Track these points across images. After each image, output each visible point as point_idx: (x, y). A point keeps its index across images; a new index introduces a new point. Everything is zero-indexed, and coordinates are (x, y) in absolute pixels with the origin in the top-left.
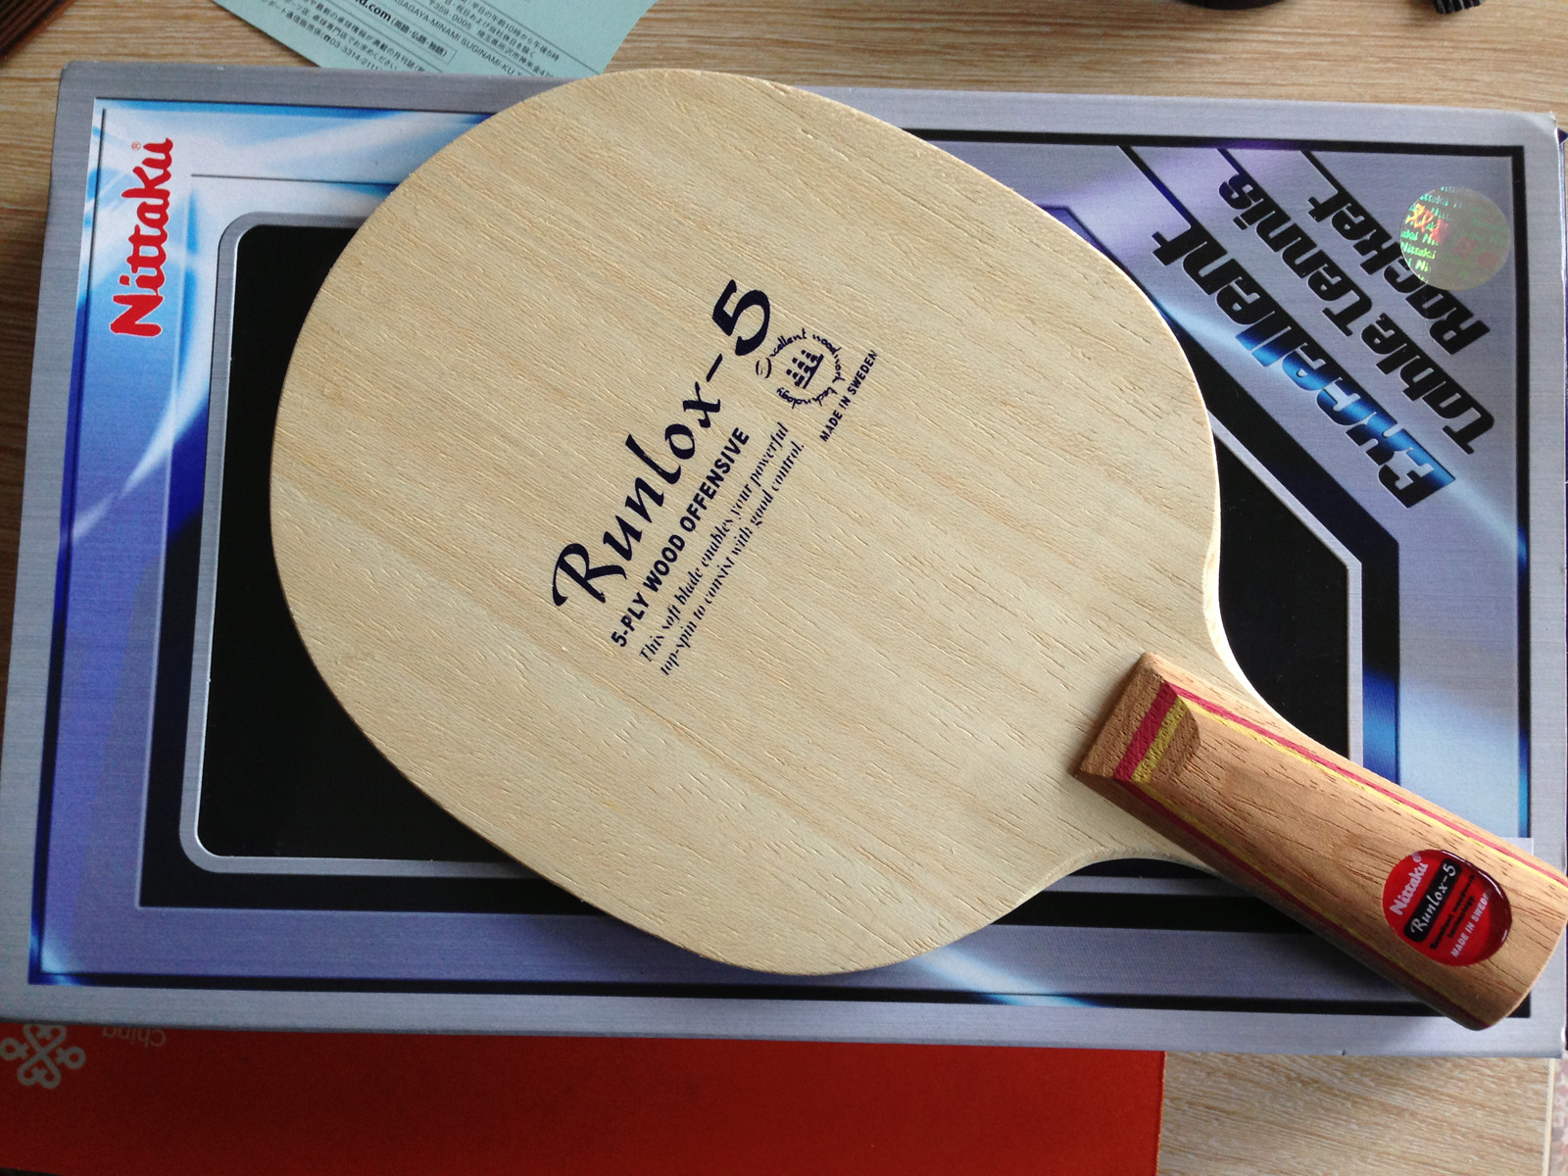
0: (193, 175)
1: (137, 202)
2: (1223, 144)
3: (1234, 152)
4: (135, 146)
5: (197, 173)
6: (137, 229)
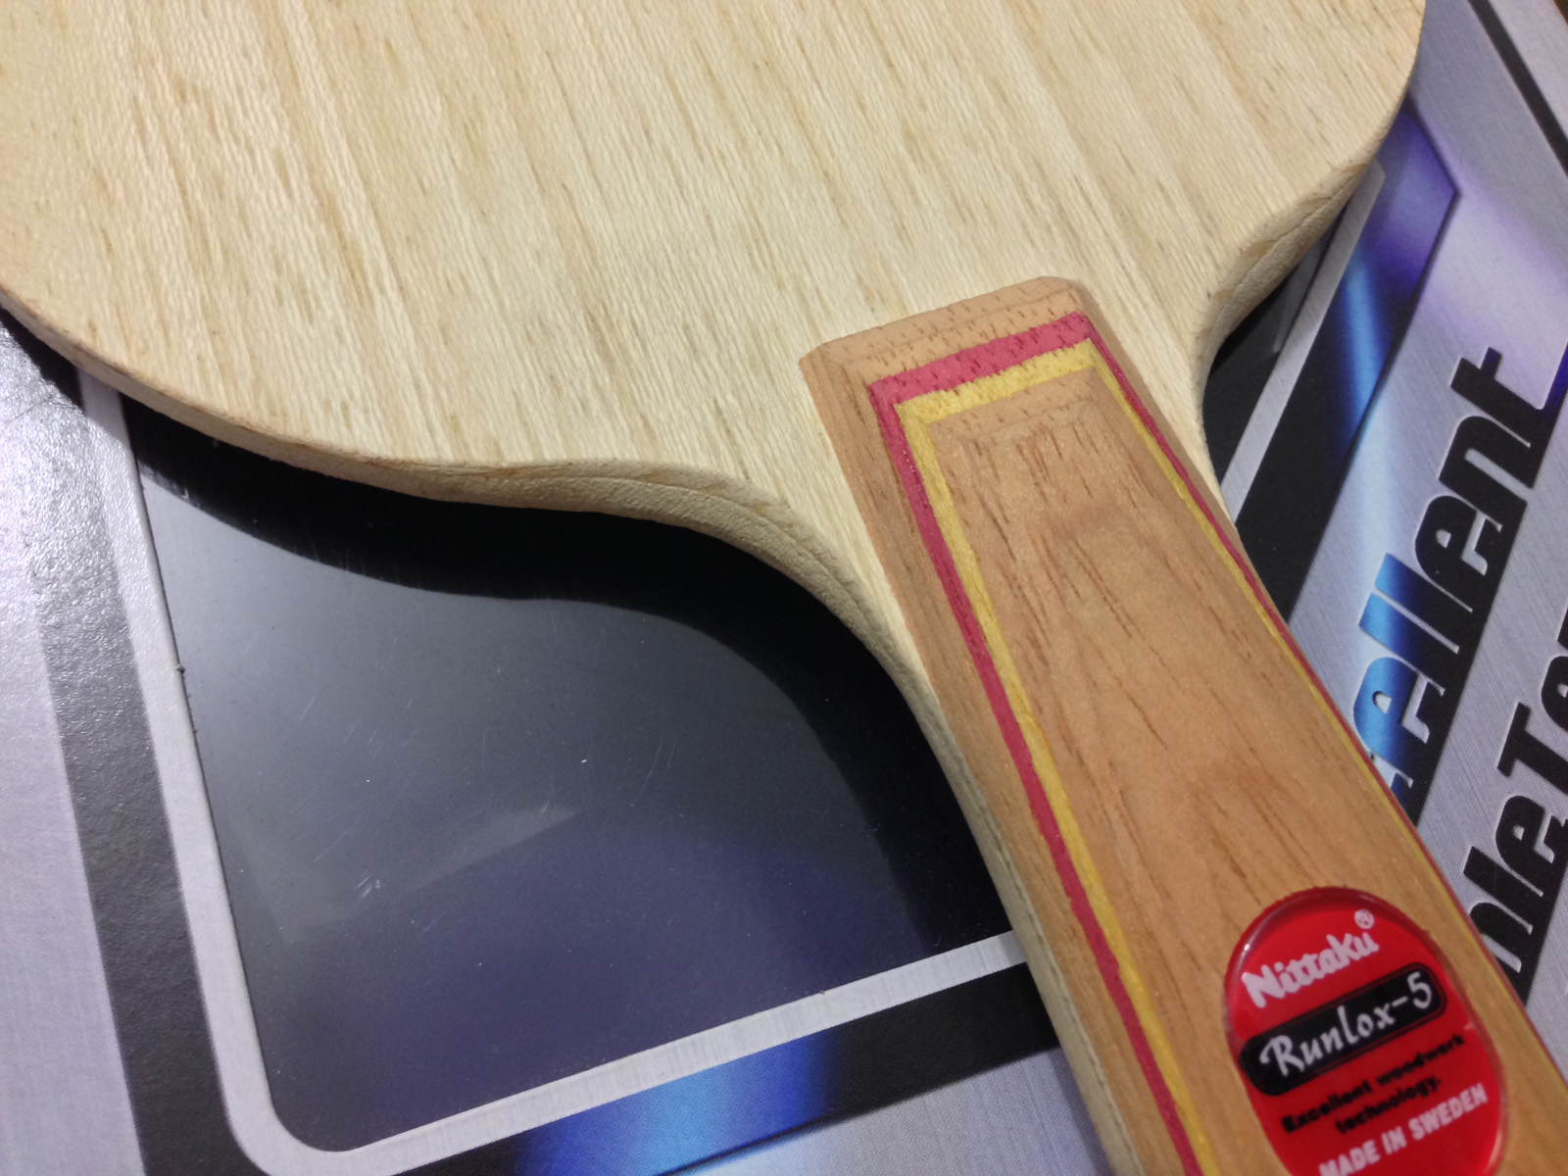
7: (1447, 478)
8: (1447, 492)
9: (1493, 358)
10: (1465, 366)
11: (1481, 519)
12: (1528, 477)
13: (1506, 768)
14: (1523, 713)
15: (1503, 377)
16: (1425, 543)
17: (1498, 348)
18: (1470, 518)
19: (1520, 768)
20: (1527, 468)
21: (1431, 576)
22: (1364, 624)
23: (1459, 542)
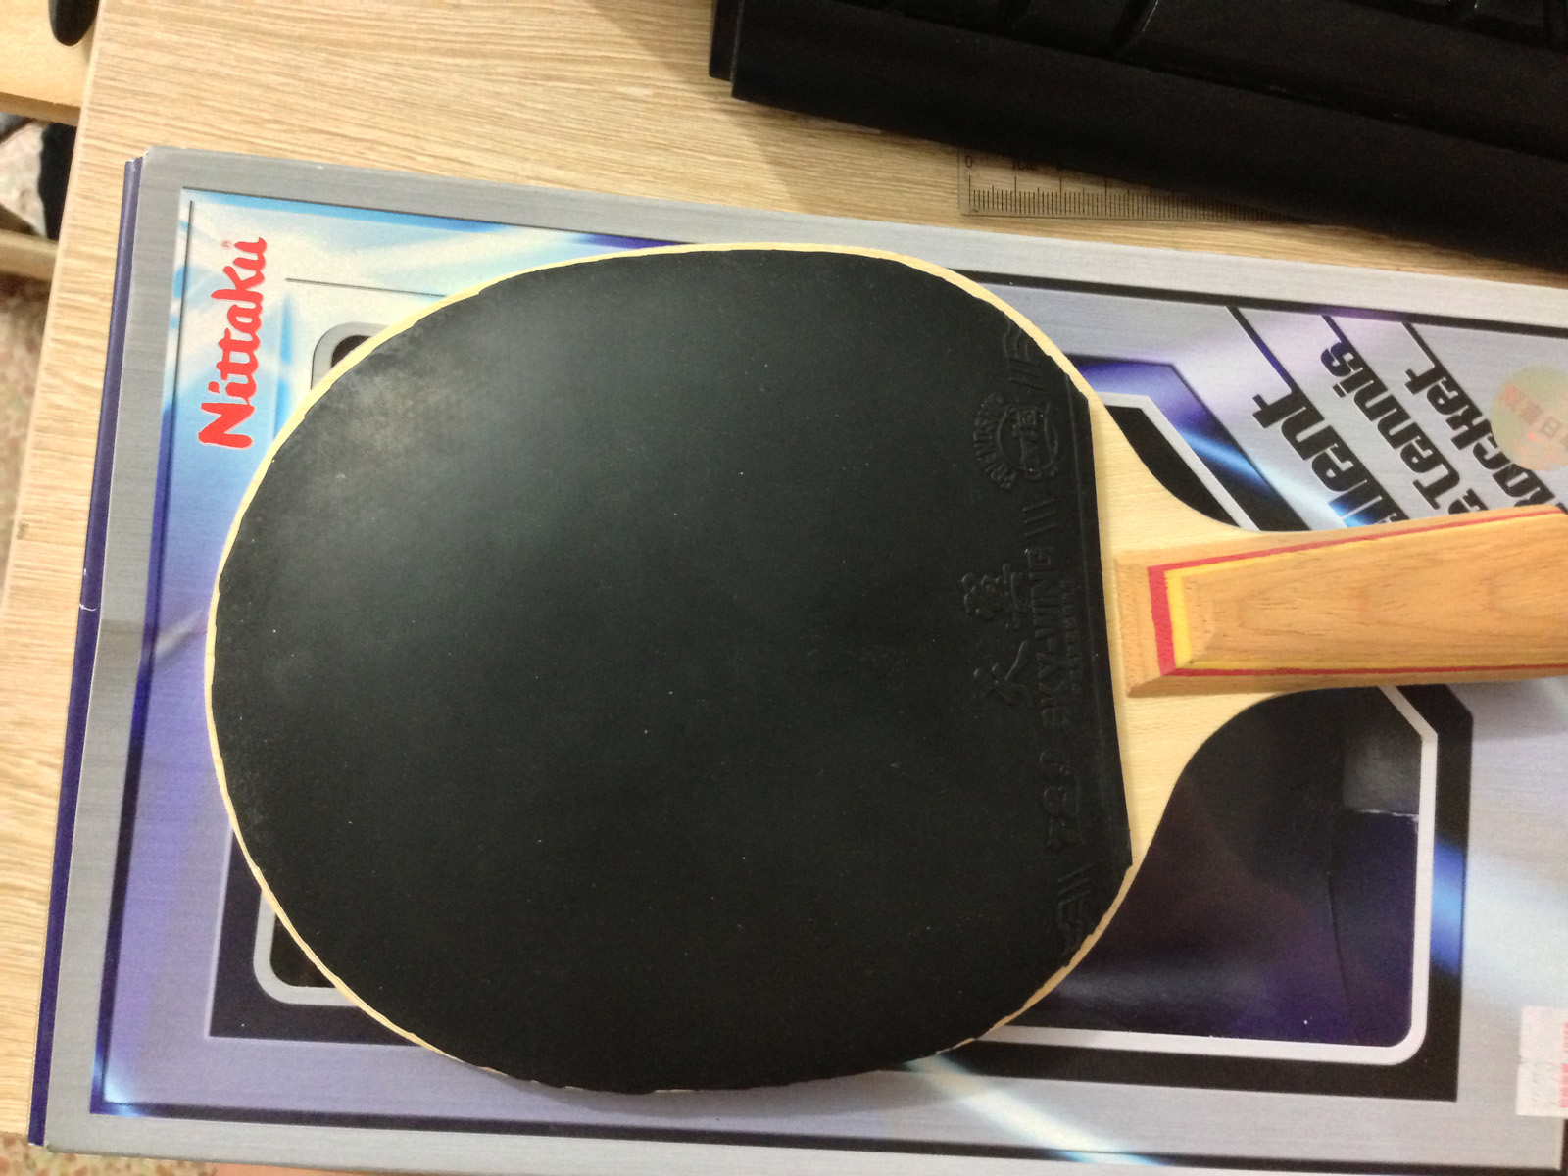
0: (289, 280)
1: (228, 304)
2: (1327, 311)
3: (1338, 320)
4: (225, 244)
5: (292, 277)
6: (227, 332)
7: (1305, 456)
8: (1311, 460)
9: (1259, 399)
10: (1257, 415)
11: (1329, 451)
12: (1319, 418)
13: (1436, 506)
14: (1417, 484)
15: (1270, 400)
16: (1332, 484)
17: (1255, 395)
18: (1326, 456)
19: (1439, 499)
20: (1315, 416)
21: (1347, 489)
23: (1336, 469)
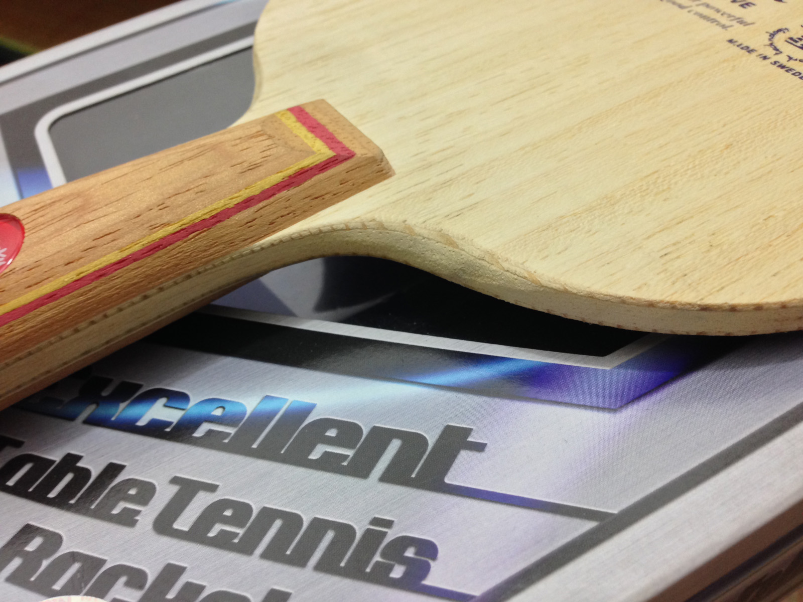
7: (375, 431)
8: (365, 431)
9: (480, 447)
10: (468, 432)
11: (350, 453)
12: (387, 477)
13: (175, 480)
14: (212, 488)
15: (464, 456)
17: (487, 449)
18: (350, 446)
19: (175, 489)
20: (394, 476)
21: (303, 429)
22: (267, 397)
23: (329, 441)
